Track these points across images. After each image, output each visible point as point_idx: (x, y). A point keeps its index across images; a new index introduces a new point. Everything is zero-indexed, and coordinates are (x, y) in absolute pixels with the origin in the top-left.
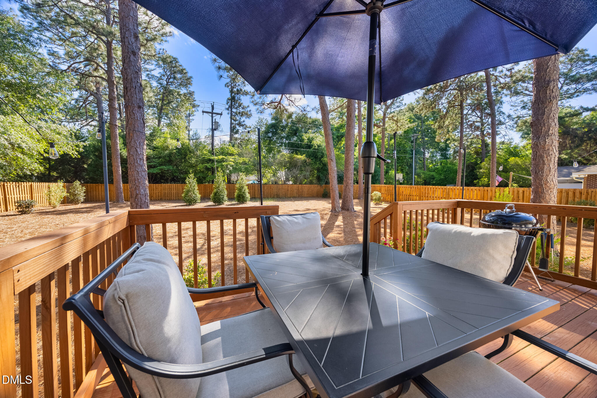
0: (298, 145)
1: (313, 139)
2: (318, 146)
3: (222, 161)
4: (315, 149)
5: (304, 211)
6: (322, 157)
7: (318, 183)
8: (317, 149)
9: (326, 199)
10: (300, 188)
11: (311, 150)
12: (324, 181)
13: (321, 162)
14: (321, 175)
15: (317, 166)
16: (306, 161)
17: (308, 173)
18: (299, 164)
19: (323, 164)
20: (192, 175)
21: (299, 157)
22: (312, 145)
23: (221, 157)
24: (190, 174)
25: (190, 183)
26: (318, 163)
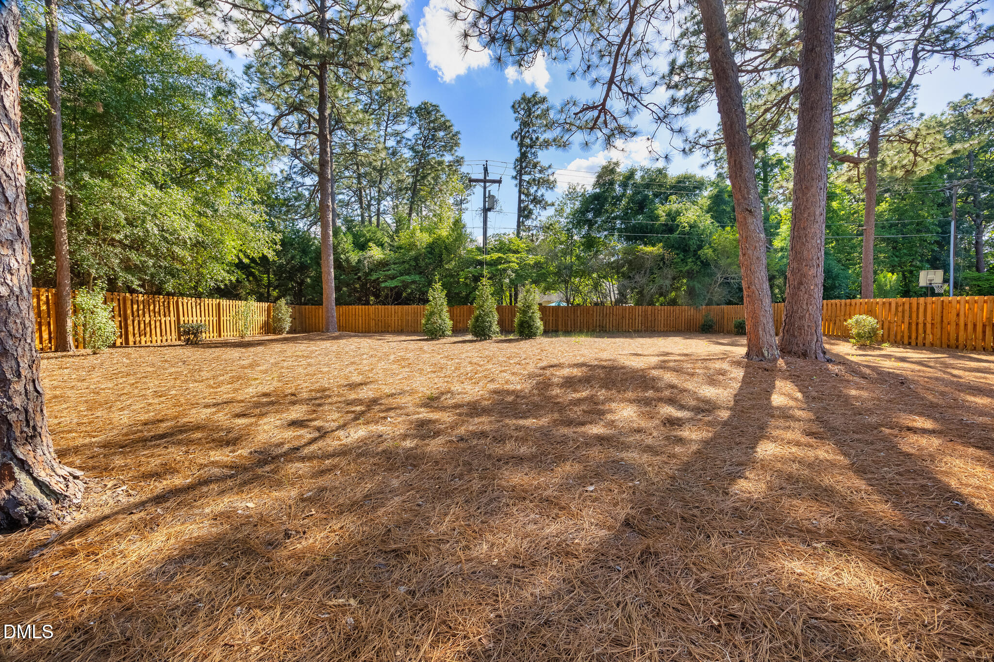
0: (647, 228)
1: (678, 213)
2: (691, 227)
3: (498, 261)
4: (683, 233)
5: (661, 355)
6: (700, 247)
7: (690, 302)
8: (688, 233)
9: (709, 336)
10: (649, 313)
11: (676, 235)
12: (705, 299)
13: (699, 258)
14: (698, 286)
15: (688, 268)
16: (663, 259)
17: (668, 282)
18: (648, 264)
19: (702, 262)
20: (438, 286)
21: (649, 249)
22: (678, 226)
23: (495, 256)
24: (436, 283)
25: (434, 298)
26: (690, 260)
